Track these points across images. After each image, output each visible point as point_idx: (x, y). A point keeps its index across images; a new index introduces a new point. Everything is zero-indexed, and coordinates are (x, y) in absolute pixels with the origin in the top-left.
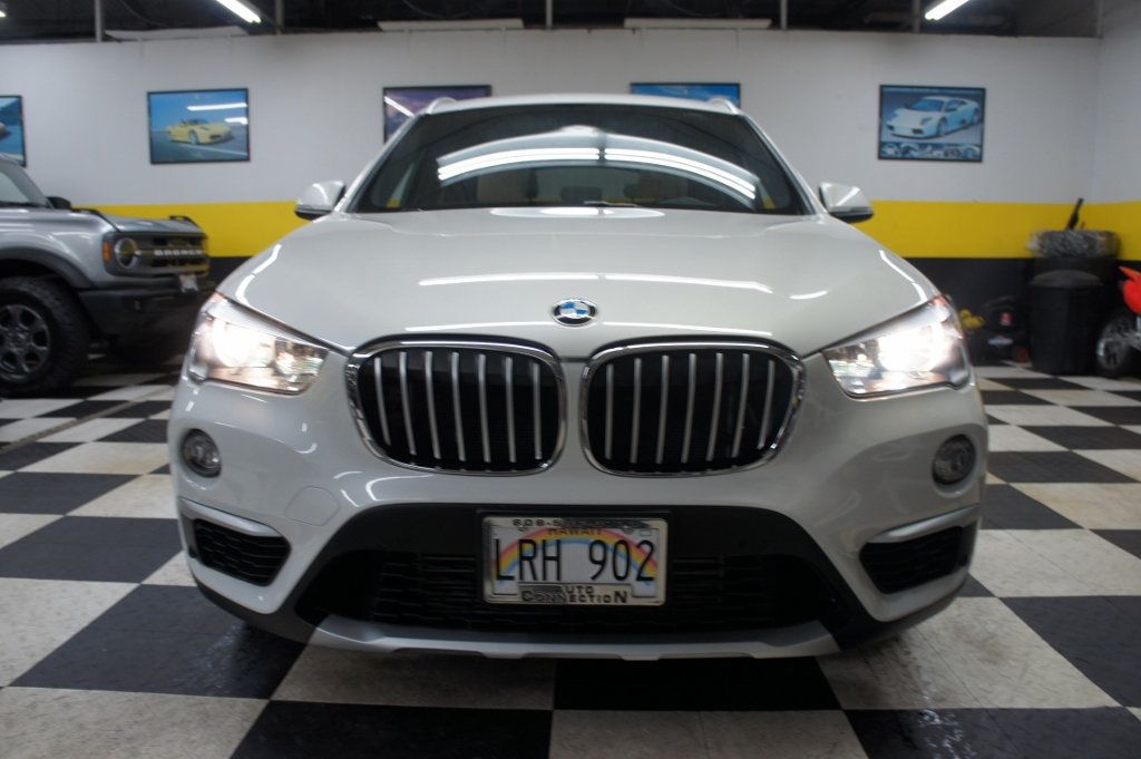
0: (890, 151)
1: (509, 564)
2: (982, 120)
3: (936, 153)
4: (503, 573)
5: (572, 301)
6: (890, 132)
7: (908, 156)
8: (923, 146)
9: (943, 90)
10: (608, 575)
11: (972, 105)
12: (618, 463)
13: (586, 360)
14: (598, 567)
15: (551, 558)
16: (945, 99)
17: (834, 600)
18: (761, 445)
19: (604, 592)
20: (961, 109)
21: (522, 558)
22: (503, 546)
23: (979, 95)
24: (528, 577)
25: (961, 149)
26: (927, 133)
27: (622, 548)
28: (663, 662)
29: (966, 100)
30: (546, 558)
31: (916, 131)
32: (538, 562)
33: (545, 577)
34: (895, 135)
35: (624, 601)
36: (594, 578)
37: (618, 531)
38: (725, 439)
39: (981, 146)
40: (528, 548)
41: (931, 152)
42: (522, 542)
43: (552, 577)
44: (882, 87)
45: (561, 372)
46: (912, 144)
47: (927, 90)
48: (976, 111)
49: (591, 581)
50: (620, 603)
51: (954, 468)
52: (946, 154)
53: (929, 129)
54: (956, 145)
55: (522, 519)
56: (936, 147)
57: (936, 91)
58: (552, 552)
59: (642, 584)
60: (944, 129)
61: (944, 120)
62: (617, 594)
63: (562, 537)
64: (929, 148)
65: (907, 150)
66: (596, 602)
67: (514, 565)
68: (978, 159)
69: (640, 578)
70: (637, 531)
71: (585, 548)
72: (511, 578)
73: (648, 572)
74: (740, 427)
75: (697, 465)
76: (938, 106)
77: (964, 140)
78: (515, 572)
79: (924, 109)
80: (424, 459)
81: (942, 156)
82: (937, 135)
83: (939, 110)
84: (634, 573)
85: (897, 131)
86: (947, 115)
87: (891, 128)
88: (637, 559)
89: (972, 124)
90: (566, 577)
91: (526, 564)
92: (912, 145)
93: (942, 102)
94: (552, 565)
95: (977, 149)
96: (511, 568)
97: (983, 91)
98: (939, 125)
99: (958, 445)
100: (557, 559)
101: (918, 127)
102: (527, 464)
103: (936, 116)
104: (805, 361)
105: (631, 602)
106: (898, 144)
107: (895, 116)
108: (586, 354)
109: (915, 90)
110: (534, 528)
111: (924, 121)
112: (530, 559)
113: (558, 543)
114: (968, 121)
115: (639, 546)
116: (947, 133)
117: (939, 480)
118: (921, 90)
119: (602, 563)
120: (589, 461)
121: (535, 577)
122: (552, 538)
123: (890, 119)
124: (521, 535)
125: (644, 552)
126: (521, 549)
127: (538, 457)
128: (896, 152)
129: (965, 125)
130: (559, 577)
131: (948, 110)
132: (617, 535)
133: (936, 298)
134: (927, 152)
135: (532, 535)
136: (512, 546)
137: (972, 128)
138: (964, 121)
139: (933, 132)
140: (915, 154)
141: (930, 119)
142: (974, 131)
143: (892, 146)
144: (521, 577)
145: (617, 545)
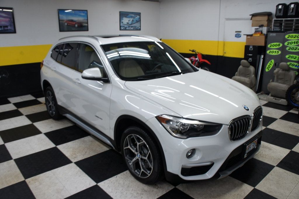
0: (122, 28)
2: (140, 20)
3: (132, 28)
6: (122, 23)
7: (126, 29)
8: (129, 27)
9: (132, 13)
11: (138, 17)
16: (133, 15)
20: (136, 18)
23: (139, 14)
25: (137, 27)
26: (129, 24)
29: (137, 16)
31: (128, 23)
34: (123, 24)
39: (140, 26)
41: (131, 28)
44: (120, 12)
46: (127, 26)
47: (129, 13)
48: (139, 18)
52: (134, 29)
53: (130, 22)
54: (136, 26)
56: (132, 27)
57: (131, 13)
60: (133, 23)
61: (133, 20)
64: (130, 27)
65: (126, 28)
68: (140, 30)
76: (132, 17)
77: (137, 25)
79: (129, 18)
81: (133, 29)
82: (132, 24)
83: (132, 18)
85: (124, 23)
86: (134, 19)
87: (122, 22)
89: (138, 22)
92: (127, 27)
93: (132, 16)
95: (140, 27)
97: (140, 13)
98: (132, 22)
101: (128, 22)
103: (131, 19)
106: (124, 26)
107: (123, 19)
109: (127, 13)
111: (129, 21)
114: (138, 21)
116: (134, 24)
118: (128, 13)
123: (122, 20)
128: (124, 28)
129: (137, 22)
131: (134, 18)
134: (130, 28)
137: (139, 22)
138: (137, 21)
139: (131, 23)
140: (127, 29)
141: (130, 20)
142: (139, 23)
143: (122, 27)
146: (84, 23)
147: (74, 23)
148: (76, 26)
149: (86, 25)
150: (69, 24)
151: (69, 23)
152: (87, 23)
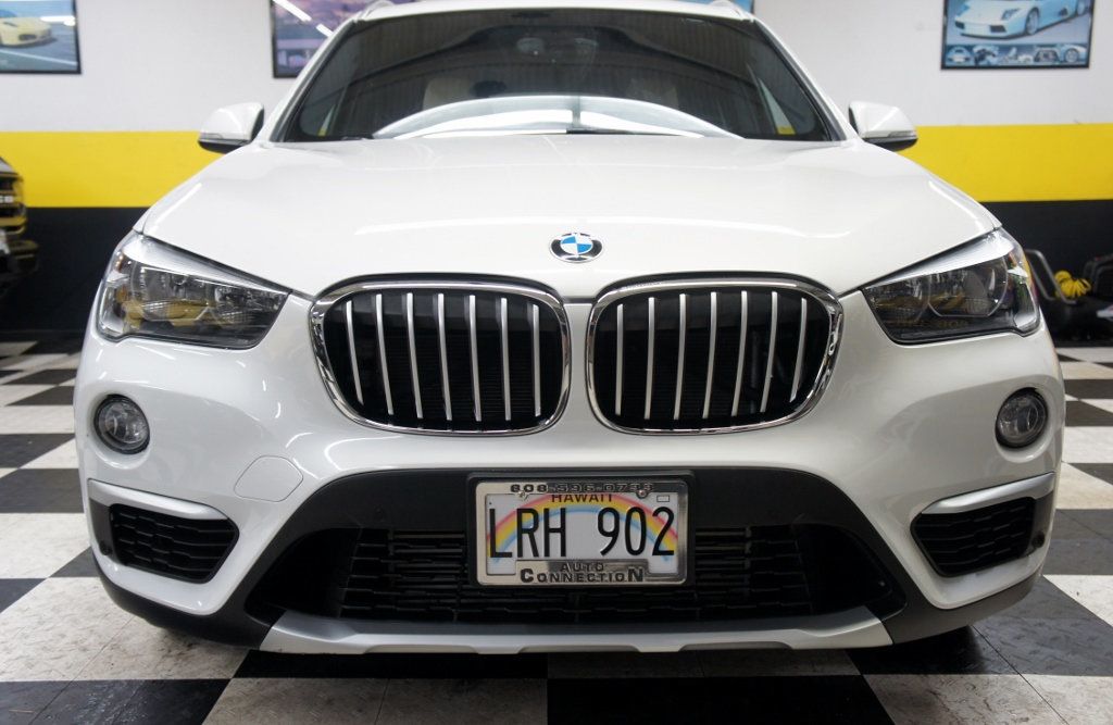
0: (958, 58)
1: (506, 538)
2: (1091, 9)
3: (1023, 59)
4: (499, 549)
5: (573, 235)
6: (960, 30)
7: (982, 63)
8: (1005, 49)
10: (620, 551)
12: (630, 420)
13: (593, 300)
14: (610, 539)
15: (555, 530)
17: (882, 584)
18: (793, 397)
19: (613, 572)
21: (521, 531)
22: (498, 519)
24: (528, 552)
25: (1061, 52)
26: (1009, 32)
27: (636, 517)
28: (686, 655)
30: (548, 531)
31: (995, 29)
32: (540, 535)
33: (547, 553)
34: (963, 35)
35: (639, 579)
36: (604, 553)
37: (632, 496)
38: (751, 393)
39: (1088, 46)
40: (528, 519)
41: (1016, 57)
42: (520, 512)
43: (555, 553)
45: (563, 315)
46: (989, 46)
49: (601, 557)
50: (634, 581)
51: (1023, 428)
52: (1037, 59)
53: (1014, 25)
54: (1053, 46)
55: (522, 485)
56: (1021, 49)
58: (555, 522)
59: (660, 558)
60: (1035, 24)
61: (1034, 11)
62: (631, 571)
63: (568, 505)
64: (1014, 51)
65: (982, 55)
66: (606, 582)
67: (512, 540)
68: (1084, 64)
69: (657, 552)
70: (653, 496)
71: (594, 517)
72: (509, 555)
73: (666, 545)
74: (769, 375)
75: (721, 419)
77: (1064, 38)
78: (513, 548)
80: (404, 417)
81: (1032, 63)
82: (1026, 33)
84: (650, 546)
85: (968, 30)
86: (1041, 4)
87: (961, 25)
88: (654, 529)
89: (1076, 14)
90: (572, 554)
91: (526, 537)
92: (988, 49)
94: (555, 538)
95: (1082, 51)
96: (508, 545)
98: (1028, 20)
99: (1026, 401)
100: (562, 531)
101: (998, 22)
102: (524, 421)
103: (1022, 7)
104: (840, 300)
105: (647, 579)
106: (969, 48)
107: (967, 8)
108: (593, 293)
110: (535, 495)
111: (1007, 14)
112: (531, 532)
113: (563, 512)
114: (1070, 11)
115: (656, 514)
116: (1039, 30)
117: (1004, 442)
119: (614, 534)
120: (595, 415)
121: (536, 553)
122: (555, 507)
123: (959, 13)
124: (520, 504)
125: (662, 521)
126: (519, 520)
127: (538, 414)
128: (967, 59)
129: (1066, 17)
130: (563, 552)
132: (631, 502)
133: (995, 230)
134: (1009, 59)
135: (531, 503)
136: (507, 519)
137: (1078, 20)
138: (1064, 12)
139: (1020, 28)
140: (993, 61)
141: (1016, 10)
142: (1079, 25)
143: (960, 51)
144: (520, 554)
145: (630, 513)
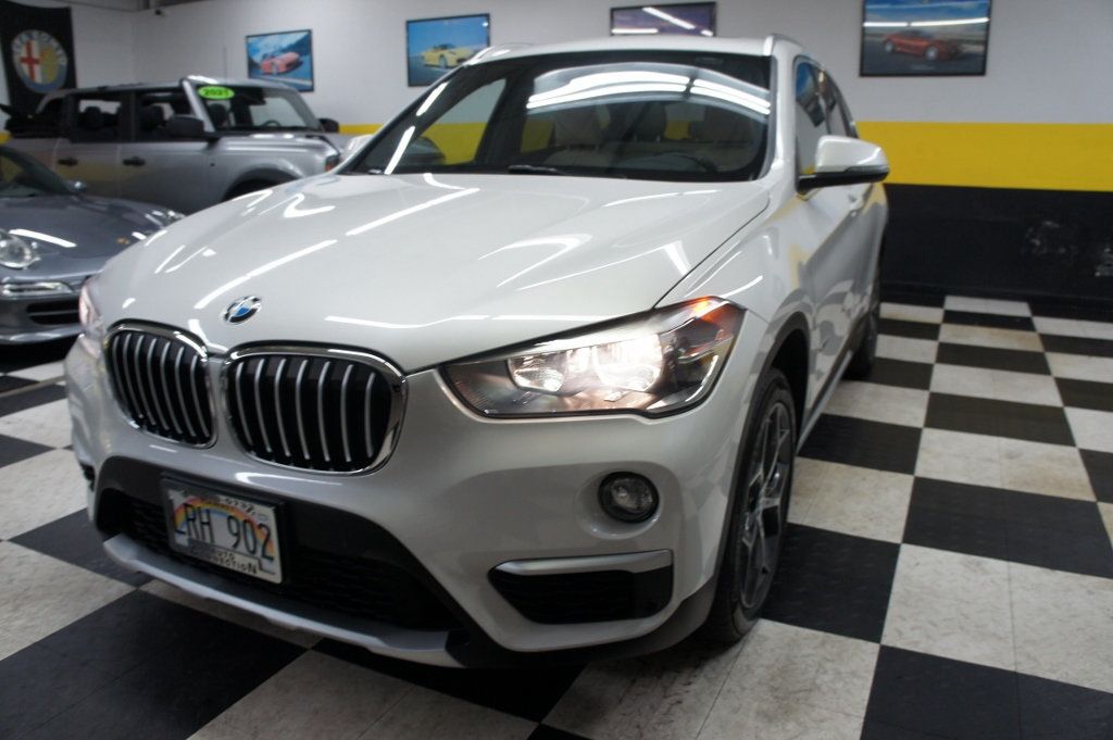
1: (181, 522)
4: (178, 528)
10: (242, 547)
12: (258, 450)
13: (225, 357)
14: (235, 538)
15: (206, 524)
18: (370, 453)
19: (240, 562)
21: (188, 518)
22: (175, 506)
24: (194, 536)
27: (248, 526)
30: (203, 523)
33: (204, 537)
35: (255, 571)
36: (234, 547)
37: (244, 511)
40: (190, 511)
42: (186, 505)
43: (209, 539)
49: (232, 549)
50: (251, 573)
58: (205, 518)
59: (266, 560)
62: (250, 565)
63: (210, 507)
66: (236, 568)
67: (184, 523)
69: (264, 556)
70: (256, 513)
71: (224, 520)
72: (184, 533)
73: (268, 552)
75: (300, 461)
78: (185, 529)
84: (259, 553)
88: (261, 540)
90: (217, 541)
91: (191, 524)
94: (206, 528)
96: (182, 526)
100: (208, 524)
105: (260, 574)
108: (224, 351)
110: (191, 496)
112: (194, 520)
113: (208, 512)
115: (259, 527)
119: (238, 536)
121: (197, 535)
122: (205, 507)
124: (184, 500)
125: (263, 533)
126: (186, 512)
127: (206, 434)
130: (213, 540)
132: (244, 516)
135: (190, 501)
136: (180, 507)
144: (190, 534)
145: (245, 521)
146: (968, 42)
147: (924, 43)
148: (932, 54)
149: (979, 49)
150: (899, 49)
151: (901, 45)
152: (985, 43)
